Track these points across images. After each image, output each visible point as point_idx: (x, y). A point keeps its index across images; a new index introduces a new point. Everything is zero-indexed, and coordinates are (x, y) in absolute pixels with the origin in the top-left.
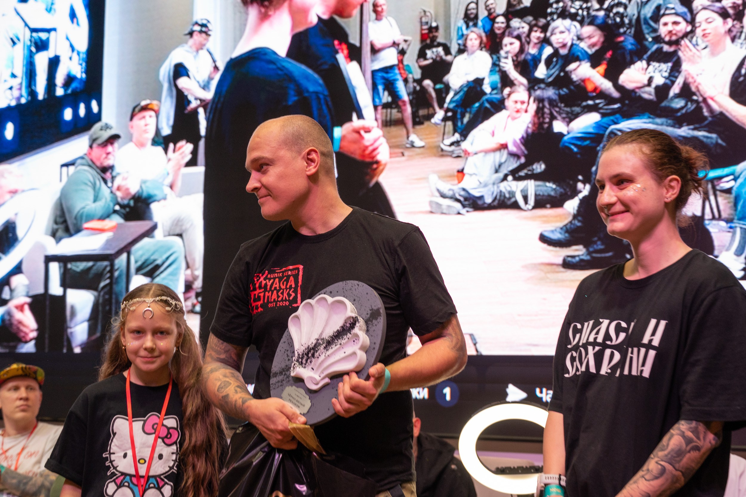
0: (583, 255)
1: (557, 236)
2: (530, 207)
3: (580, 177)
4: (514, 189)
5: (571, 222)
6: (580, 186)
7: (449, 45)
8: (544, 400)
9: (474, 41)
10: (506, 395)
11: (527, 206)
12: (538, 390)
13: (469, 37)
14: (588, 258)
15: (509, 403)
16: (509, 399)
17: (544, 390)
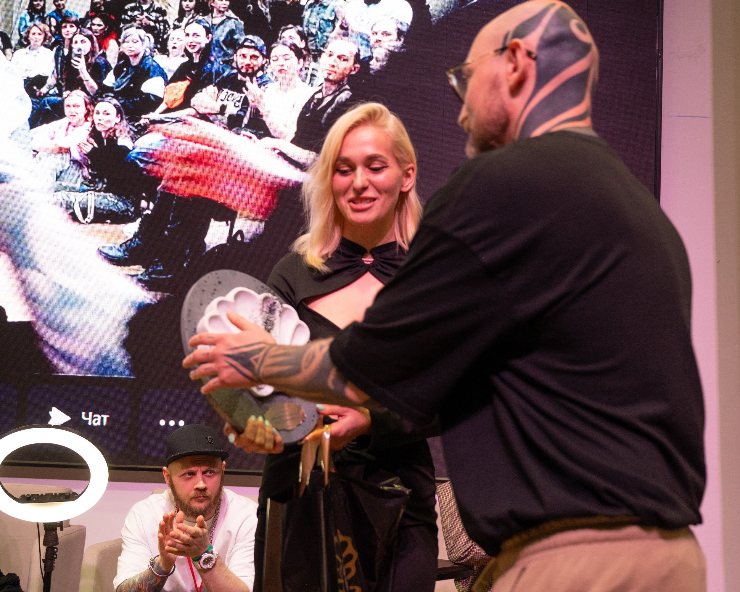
0: (141, 275)
1: (115, 253)
2: (89, 221)
3: (144, 195)
4: (73, 200)
5: (131, 240)
6: (144, 204)
7: (9, 36)
8: (90, 424)
9: (37, 35)
10: (49, 418)
11: (86, 219)
12: (83, 414)
13: (32, 31)
14: (147, 278)
15: (50, 426)
16: (51, 422)
17: (91, 414)
